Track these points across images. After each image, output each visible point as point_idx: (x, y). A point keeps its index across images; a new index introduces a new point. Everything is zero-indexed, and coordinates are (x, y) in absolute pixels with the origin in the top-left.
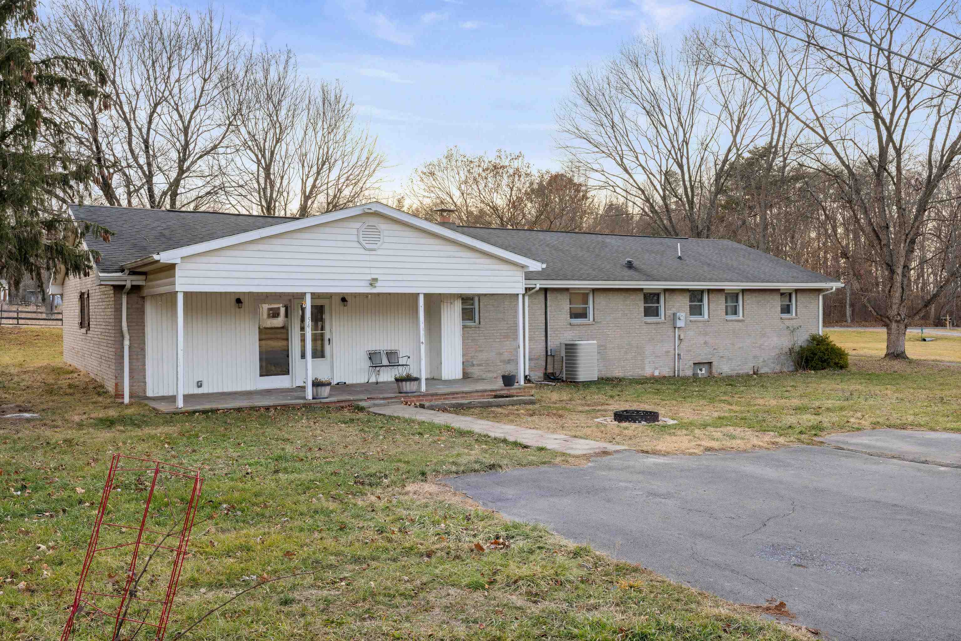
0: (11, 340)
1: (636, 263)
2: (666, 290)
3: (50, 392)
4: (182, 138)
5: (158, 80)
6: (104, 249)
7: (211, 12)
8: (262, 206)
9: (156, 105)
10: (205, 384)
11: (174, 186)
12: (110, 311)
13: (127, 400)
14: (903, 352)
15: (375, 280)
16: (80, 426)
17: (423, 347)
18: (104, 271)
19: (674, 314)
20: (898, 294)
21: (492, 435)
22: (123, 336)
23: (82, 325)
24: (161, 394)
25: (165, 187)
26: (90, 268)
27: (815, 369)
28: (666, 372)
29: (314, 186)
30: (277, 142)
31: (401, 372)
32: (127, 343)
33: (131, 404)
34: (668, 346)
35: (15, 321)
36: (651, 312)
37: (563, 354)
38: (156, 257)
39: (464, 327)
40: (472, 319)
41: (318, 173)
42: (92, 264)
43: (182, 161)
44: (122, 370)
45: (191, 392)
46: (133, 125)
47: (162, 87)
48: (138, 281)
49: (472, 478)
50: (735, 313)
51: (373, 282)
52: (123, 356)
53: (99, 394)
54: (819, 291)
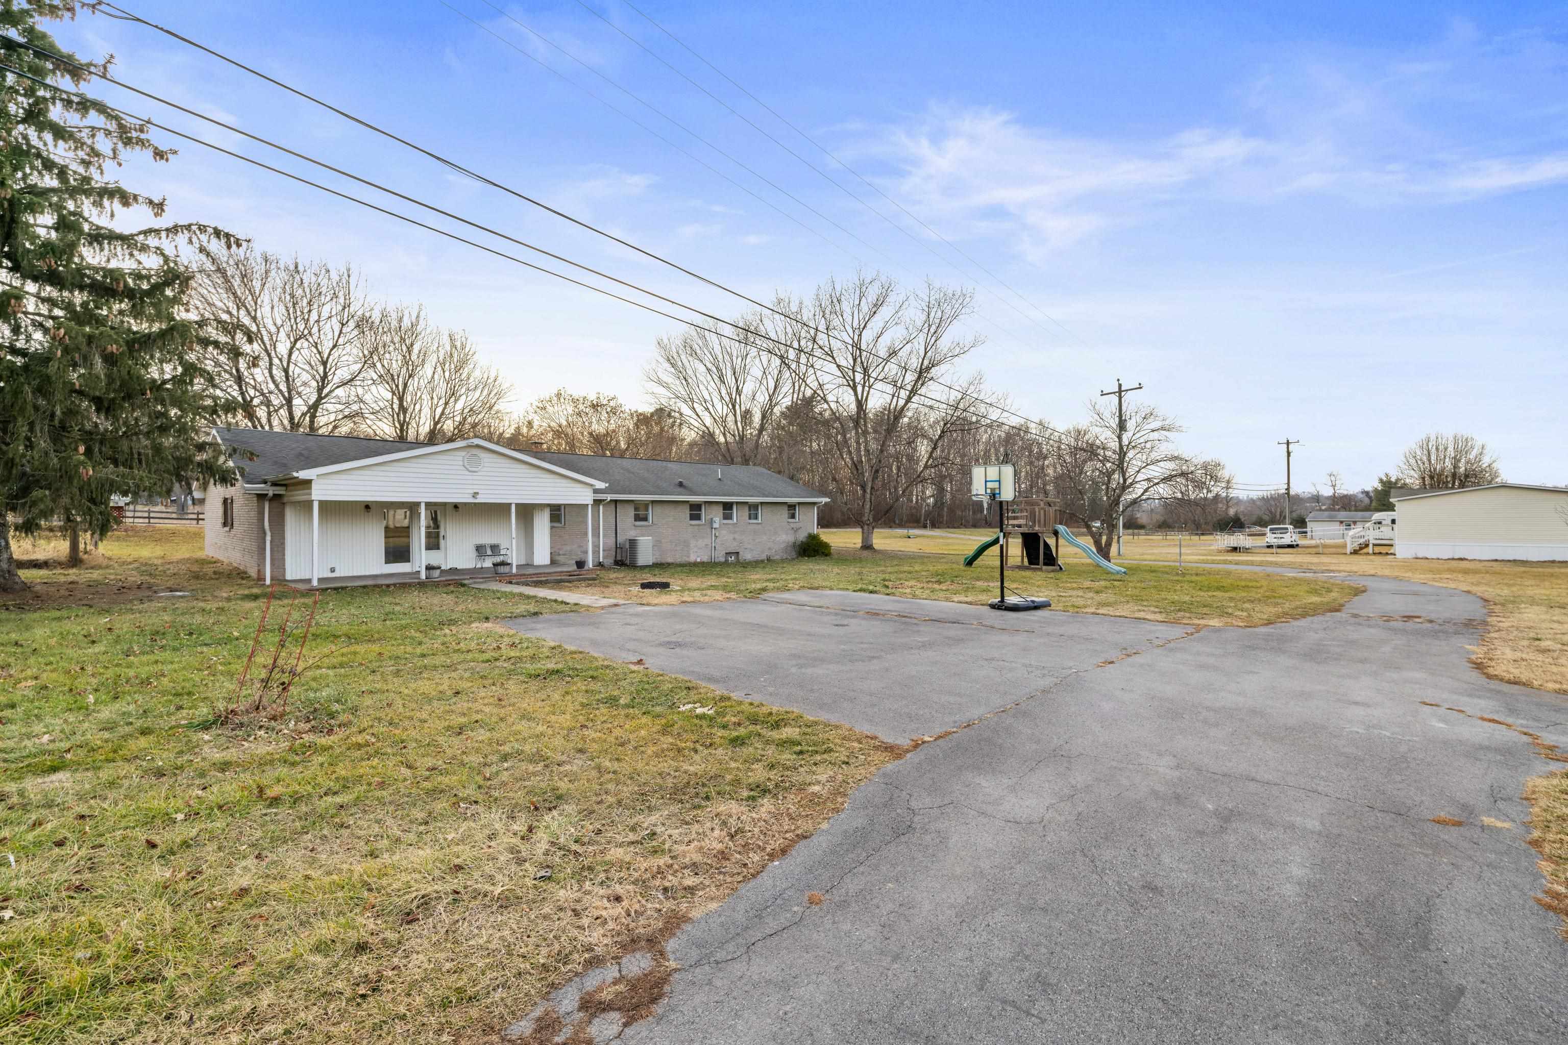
0: (146, 537)
1: (685, 482)
2: (706, 502)
3: (197, 577)
4: (321, 369)
5: (298, 320)
6: (248, 466)
7: (348, 270)
8: (396, 427)
9: (296, 341)
10: (337, 570)
11: (313, 409)
12: (253, 514)
13: (268, 582)
14: (872, 545)
15: (477, 493)
16: (229, 599)
17: (514, 541)
18: (248, 482)
19: (712, 519)
20: (868, 506)
21: (548, 597)
22: (265, 533)
23: (225, 524)
24: (298, 578)
25: (305, 409)
26: (237, 480)
27: (809, 556)
28: (705, 559)
29: (443, 413)
30: (410, 377)
31: (498, 559)
32: (268, 538)
33: (272, 585)
34: (707, 541)
35: (147, 521)
36: (695, 517)
37: (628, 546)
38: (295, 474)
39: (552, 528)
40: (559, 521)
41: (446, 404)
42: (238, 477)
43: (320, 390)
44: (264, 559)
45: (325, 576)
46: (273, 354)
47: (301, 326)
48: (280, 491)
49: (521, 620)
50: (756, 518)
51: (475, 495)
52: (265, 549)
53: (243, 578)
54: (814, 504)
